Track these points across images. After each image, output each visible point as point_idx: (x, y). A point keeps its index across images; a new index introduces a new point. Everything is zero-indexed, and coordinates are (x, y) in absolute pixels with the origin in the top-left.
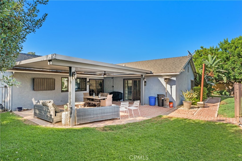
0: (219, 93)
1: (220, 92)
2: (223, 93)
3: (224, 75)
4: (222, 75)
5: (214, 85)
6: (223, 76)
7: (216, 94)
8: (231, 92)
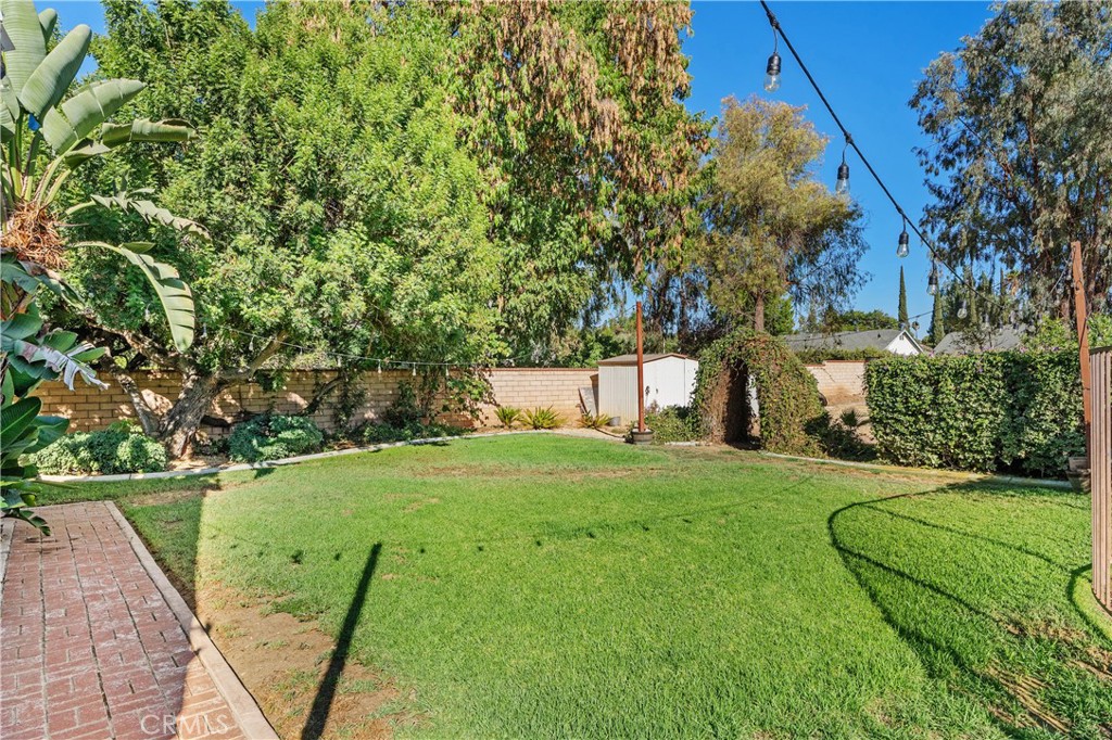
0: (84, 454)
1: (90, 446)
2: (124, 451)
3: (168, 271)
4: (155, 271)
5: (78, 377)
6: (164, 282)
7: (57, 465)
8: (172, 433)
